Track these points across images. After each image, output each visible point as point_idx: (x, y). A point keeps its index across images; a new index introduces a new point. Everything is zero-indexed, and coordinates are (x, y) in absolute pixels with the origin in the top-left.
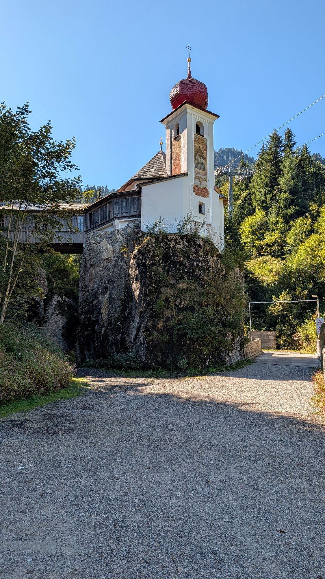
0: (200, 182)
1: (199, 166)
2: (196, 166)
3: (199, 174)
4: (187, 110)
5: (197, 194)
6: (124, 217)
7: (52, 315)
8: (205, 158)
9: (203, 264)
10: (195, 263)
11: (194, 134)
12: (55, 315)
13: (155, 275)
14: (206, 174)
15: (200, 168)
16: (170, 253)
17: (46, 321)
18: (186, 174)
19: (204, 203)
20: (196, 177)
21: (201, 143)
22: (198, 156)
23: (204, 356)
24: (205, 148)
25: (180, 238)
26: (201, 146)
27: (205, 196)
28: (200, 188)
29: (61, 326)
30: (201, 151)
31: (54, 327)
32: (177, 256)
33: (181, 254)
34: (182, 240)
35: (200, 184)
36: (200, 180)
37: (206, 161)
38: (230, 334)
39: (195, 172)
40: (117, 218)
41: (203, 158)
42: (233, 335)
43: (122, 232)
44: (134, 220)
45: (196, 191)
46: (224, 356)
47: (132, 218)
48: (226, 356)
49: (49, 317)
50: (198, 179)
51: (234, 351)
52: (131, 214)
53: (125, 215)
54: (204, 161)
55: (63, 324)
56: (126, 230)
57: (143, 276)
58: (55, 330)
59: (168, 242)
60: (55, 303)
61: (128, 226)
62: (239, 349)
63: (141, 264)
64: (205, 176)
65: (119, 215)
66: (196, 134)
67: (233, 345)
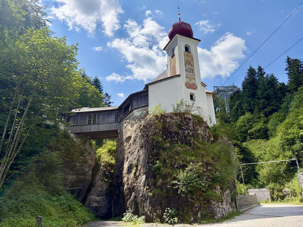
0: (190, 80)
1: (188, 70)
2: (186, 71)
3: (189, 75)
4: (178, 38)
5: (188, 88)
6: (139, 108)
7: (98, 181)
8: (192, 66)
9: (193, 132)
10: (186, 132)
11: (184, 52)
12: (100, 180)
13: (156, 142)
14: (194, 75)
15: (189, 72)
16: (167, 126)
17: (94, 185)
18: (179, 76)
19: (194, 94)
20: (187, 77)
21: (189, 57)
22: (187, 64)
23: (196, 208)
24: (192, 59)
25: (174, 115)
26: (189, 58)
27: (194, 89)
28: (190, 84)
29: (105, 188)
30: (189, 61)
31: (100, 189)
32: (173, 128)
33: (175, 126)
34: (176, 116)
35: (190, 81)
36: (190, 79)
37: (194, 67)
38: (219, 187)
39: (186, 74)
40: (135, 109)
41: (191, 66)
42: (221, 189)
43: (138, 117)
44: (145, 109)
45: (188, 86)
46: (215, 208)
47: (144, 107)
48: (216, 207)
49: (96, 182)
50: (189, 78)
51: (224, 203)
52: (144, 105)
53: (140, 106)
54: (192, 68)
55: (106, 187)
56: (141, 116)
57: (146, 144)
58: (100, 192)
59: (165, 118)
60: (102, 172)
61: (142, 113)
62: (230, 201)
63: (145, 135)
64: (194, 77)
65: (136, 107)
66: (185, 51)
67: (223, 198)
